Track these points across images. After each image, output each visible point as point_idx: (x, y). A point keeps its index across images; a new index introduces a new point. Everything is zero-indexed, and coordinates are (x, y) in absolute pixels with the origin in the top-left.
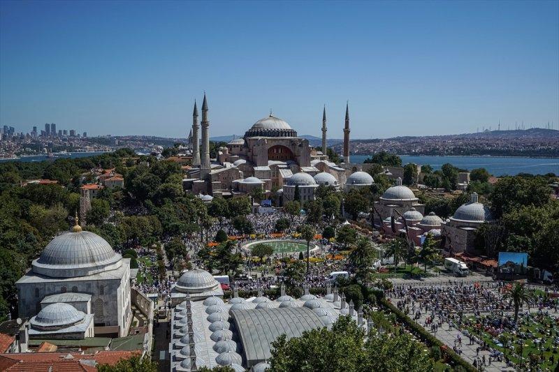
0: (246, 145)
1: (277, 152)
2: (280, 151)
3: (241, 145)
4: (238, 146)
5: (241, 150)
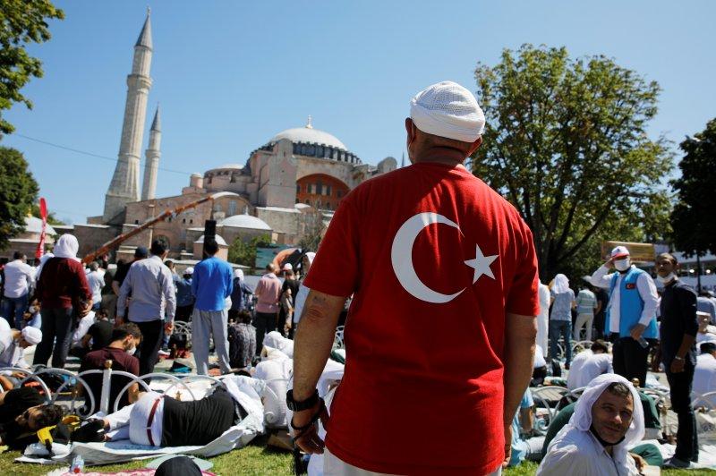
0: (247, 171)
1: (319, 191)
2: (324, 192)
3: (235, 172)
4: (226, 172)
5: (233, 181)
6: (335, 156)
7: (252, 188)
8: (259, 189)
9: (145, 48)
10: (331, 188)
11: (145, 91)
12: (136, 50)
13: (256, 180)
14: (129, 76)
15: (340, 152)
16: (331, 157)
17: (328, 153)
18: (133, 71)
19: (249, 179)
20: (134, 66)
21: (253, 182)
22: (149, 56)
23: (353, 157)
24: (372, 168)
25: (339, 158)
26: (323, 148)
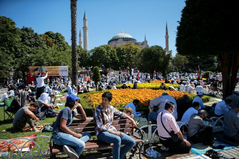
6: (131, 40)
9: (86, 20)
11: (87, 31)
12: (84, 21)
14: (83, 28)
15: (132, 39)
16: (130, 41)
17: (129, 40)
18: (84, 26)
20: (84, 25)
22: (87, 21)
23: (135, 40)
24: (141, 43)
25: (132, 41)
26: (128, 38)
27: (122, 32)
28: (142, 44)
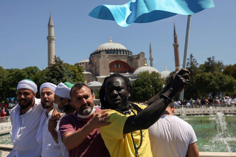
0: (91, 62)
1: (117, 67)
2: (119, 66)
3: (86, 63)
4: (83, 63)
5: (86, 67)
6: (122, 52)
7: (93, 69)
8: (96, 69)
9: (52, 26)
10: (122, 65)
11: (54, 41)
12: (49, 28)
13: (94, 66)
14: (48, 37)
16: (120, 53)
18: (49, 35)
19: (92, 65)
20: (48, 33)
21: (93, 66)
22: (53, 29)
23: (128, 51)
24: (136, 56)
25: (124, 53)
26: (117, 50)
27: (111, 41)
28: (137, 58)
